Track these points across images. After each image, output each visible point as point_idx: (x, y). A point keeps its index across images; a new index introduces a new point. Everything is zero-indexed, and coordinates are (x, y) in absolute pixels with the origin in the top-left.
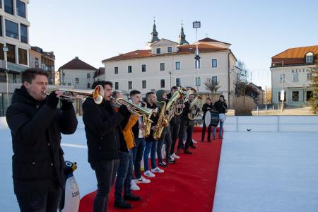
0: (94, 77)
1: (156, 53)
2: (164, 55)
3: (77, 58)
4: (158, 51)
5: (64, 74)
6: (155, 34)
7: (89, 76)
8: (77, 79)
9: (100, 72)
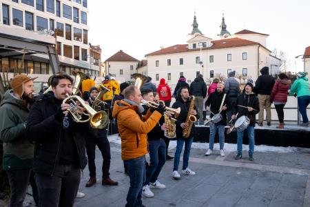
0: (137, 69)
1: (192, 48)
2: (199, 50)
3: (121, 51)
4: (194, 45)
5: (109, 66)
6: (195, 26)
7: (132, 67)
8: (121, 71)
9: (142, 64)
